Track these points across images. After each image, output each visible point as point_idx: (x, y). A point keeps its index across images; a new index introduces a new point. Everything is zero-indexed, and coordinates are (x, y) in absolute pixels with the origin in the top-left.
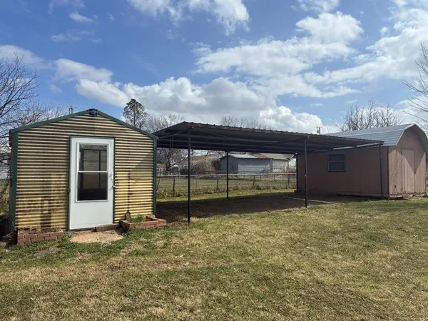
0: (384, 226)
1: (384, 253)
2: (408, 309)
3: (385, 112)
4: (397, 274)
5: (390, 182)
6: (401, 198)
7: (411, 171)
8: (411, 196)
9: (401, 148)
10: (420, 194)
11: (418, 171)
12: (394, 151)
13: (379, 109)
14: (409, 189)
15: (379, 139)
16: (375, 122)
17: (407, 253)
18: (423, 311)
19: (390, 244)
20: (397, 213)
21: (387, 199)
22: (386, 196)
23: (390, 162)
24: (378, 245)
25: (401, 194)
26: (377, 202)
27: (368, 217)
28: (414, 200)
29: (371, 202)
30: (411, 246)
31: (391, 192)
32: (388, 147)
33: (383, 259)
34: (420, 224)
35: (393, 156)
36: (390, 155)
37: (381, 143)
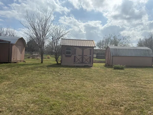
0: (7, 73)
1: (5, 83)
2: (11, 102)
3: (13, 31)
4: (8, 90)
5: (12, 56)
6: (16, 63)
7: (20, 53)
8: (19, 61)
9: (17, 45)
10: (22, 61)
11: (22, 53)
12: (14, 46)
13: (11, 29)
14: (18, 59)
15: (9, 41)
16: (9, 34)
17: (14, 82)
18: (16, 101)
19: (8, 79)
20: (13, 68)
21: (10, 63)
22: (10, 62)
23: (13, 49)
24: (4, 80)
25: (16, 61)
26: (7, 64)
27: (2, 70)
28: (20, 63)
29: (4, 64)
30: (16, 79)
31: (12, 60)
32: (12, 44)
33: (5, 85)
34: (20, 71)
35: (14, 47)
36: (13, 47)
37: (10, 42)
